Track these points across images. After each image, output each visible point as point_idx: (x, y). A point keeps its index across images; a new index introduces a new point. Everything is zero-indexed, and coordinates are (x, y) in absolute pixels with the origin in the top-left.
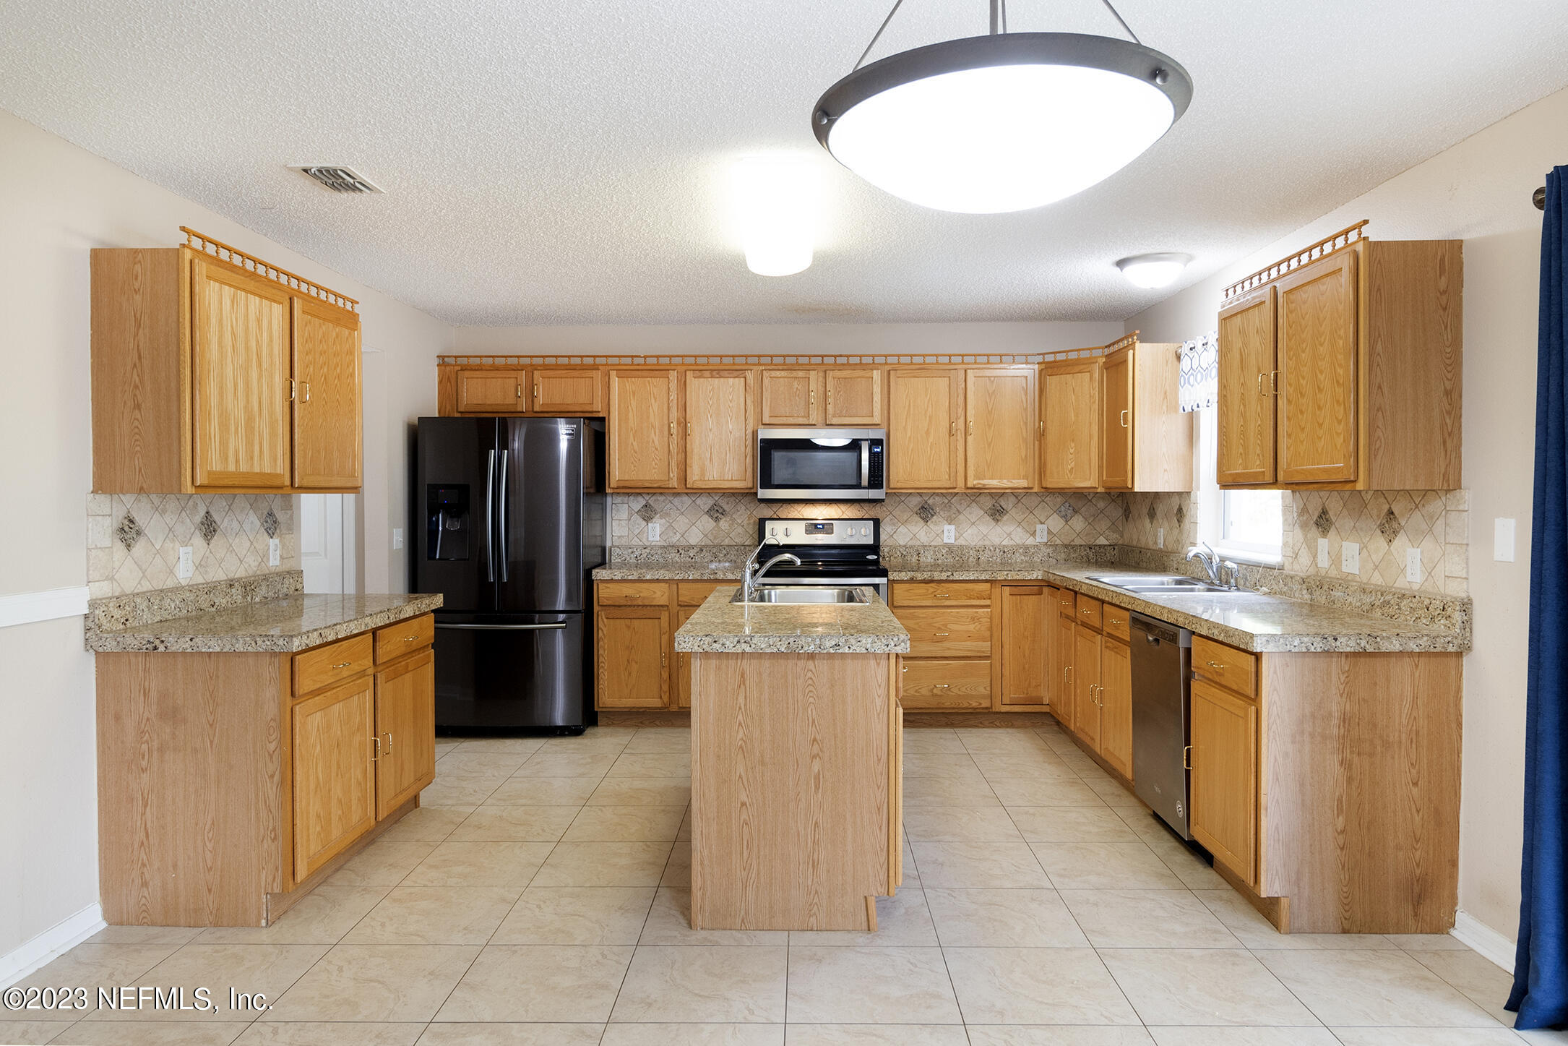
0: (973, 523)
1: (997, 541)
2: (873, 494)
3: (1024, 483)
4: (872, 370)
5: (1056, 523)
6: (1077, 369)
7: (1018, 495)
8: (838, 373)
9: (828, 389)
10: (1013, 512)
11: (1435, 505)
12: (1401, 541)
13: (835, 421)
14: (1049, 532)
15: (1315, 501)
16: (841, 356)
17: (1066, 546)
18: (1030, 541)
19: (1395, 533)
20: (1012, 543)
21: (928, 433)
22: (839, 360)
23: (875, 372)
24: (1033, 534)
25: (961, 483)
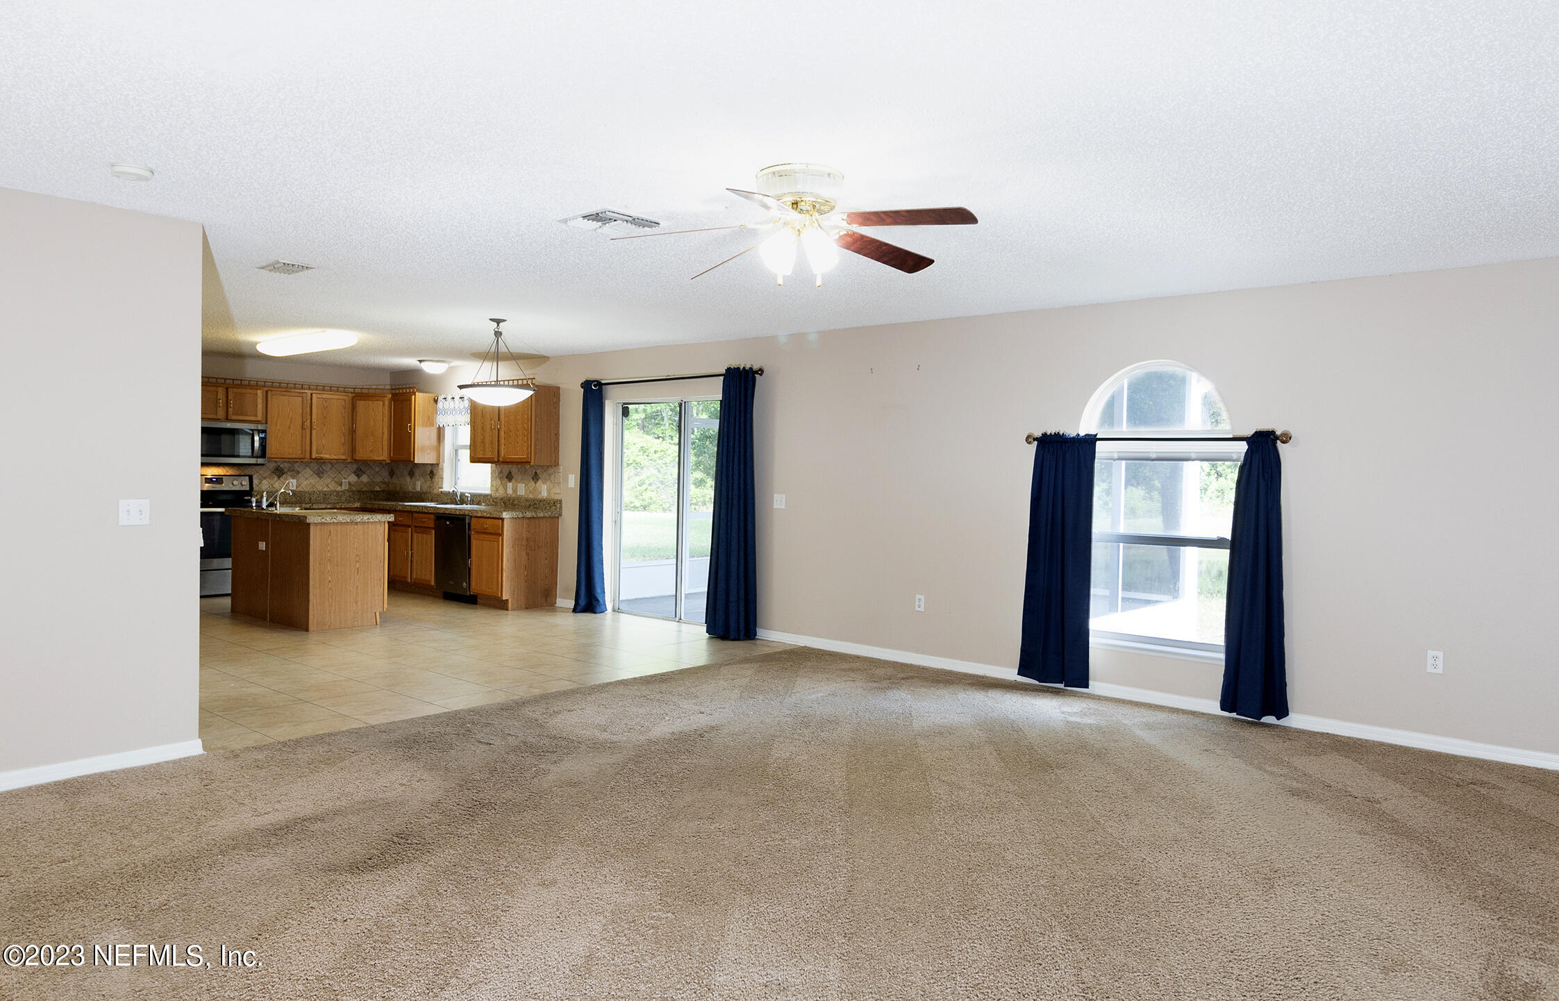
0: (307, 479)
1: (320, 488)
2: (260, 461)
3: (344, 457)
4: (257, 389)
5: (353, 478)
6: (375, 398)
7: (333, 463)
8: (235, 390)
9: (229, 398)
10: (329, 473)
11: (551, 471)
12: (539, 482)
13: (234, 418)
14: (350, 484)
15: (506, 468)
16: (237, 380)
17: (359, 491)
18: (339, 489)
19: (538, 480)
20: (329, 490)
21: (289, 428)
22: (236, 382)
23: (259, 391)
24: (341, 485)
25: (308, 456)
